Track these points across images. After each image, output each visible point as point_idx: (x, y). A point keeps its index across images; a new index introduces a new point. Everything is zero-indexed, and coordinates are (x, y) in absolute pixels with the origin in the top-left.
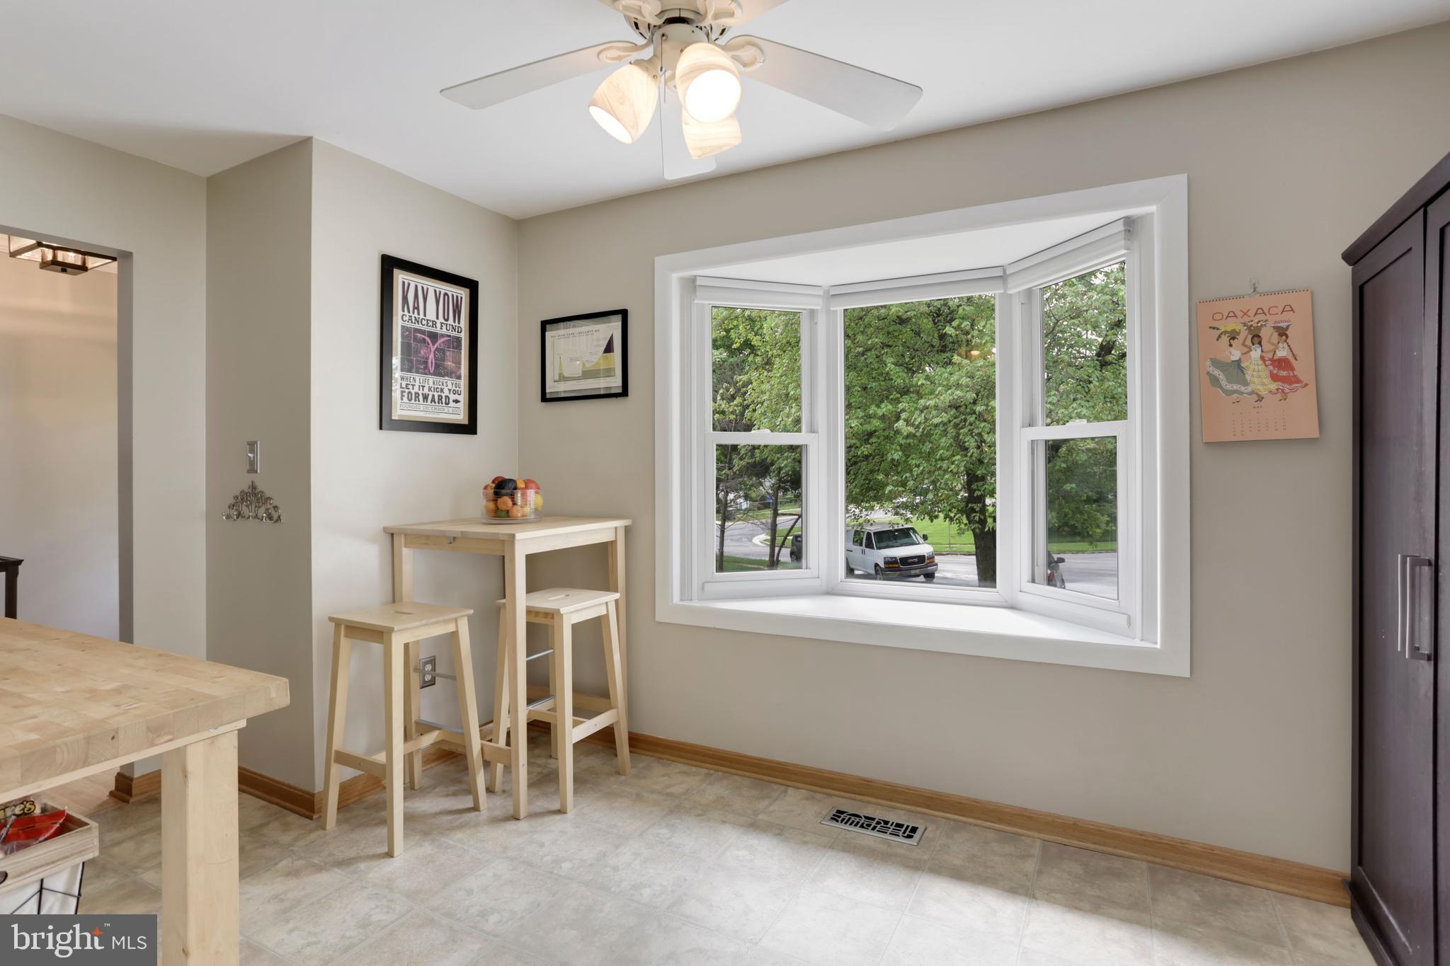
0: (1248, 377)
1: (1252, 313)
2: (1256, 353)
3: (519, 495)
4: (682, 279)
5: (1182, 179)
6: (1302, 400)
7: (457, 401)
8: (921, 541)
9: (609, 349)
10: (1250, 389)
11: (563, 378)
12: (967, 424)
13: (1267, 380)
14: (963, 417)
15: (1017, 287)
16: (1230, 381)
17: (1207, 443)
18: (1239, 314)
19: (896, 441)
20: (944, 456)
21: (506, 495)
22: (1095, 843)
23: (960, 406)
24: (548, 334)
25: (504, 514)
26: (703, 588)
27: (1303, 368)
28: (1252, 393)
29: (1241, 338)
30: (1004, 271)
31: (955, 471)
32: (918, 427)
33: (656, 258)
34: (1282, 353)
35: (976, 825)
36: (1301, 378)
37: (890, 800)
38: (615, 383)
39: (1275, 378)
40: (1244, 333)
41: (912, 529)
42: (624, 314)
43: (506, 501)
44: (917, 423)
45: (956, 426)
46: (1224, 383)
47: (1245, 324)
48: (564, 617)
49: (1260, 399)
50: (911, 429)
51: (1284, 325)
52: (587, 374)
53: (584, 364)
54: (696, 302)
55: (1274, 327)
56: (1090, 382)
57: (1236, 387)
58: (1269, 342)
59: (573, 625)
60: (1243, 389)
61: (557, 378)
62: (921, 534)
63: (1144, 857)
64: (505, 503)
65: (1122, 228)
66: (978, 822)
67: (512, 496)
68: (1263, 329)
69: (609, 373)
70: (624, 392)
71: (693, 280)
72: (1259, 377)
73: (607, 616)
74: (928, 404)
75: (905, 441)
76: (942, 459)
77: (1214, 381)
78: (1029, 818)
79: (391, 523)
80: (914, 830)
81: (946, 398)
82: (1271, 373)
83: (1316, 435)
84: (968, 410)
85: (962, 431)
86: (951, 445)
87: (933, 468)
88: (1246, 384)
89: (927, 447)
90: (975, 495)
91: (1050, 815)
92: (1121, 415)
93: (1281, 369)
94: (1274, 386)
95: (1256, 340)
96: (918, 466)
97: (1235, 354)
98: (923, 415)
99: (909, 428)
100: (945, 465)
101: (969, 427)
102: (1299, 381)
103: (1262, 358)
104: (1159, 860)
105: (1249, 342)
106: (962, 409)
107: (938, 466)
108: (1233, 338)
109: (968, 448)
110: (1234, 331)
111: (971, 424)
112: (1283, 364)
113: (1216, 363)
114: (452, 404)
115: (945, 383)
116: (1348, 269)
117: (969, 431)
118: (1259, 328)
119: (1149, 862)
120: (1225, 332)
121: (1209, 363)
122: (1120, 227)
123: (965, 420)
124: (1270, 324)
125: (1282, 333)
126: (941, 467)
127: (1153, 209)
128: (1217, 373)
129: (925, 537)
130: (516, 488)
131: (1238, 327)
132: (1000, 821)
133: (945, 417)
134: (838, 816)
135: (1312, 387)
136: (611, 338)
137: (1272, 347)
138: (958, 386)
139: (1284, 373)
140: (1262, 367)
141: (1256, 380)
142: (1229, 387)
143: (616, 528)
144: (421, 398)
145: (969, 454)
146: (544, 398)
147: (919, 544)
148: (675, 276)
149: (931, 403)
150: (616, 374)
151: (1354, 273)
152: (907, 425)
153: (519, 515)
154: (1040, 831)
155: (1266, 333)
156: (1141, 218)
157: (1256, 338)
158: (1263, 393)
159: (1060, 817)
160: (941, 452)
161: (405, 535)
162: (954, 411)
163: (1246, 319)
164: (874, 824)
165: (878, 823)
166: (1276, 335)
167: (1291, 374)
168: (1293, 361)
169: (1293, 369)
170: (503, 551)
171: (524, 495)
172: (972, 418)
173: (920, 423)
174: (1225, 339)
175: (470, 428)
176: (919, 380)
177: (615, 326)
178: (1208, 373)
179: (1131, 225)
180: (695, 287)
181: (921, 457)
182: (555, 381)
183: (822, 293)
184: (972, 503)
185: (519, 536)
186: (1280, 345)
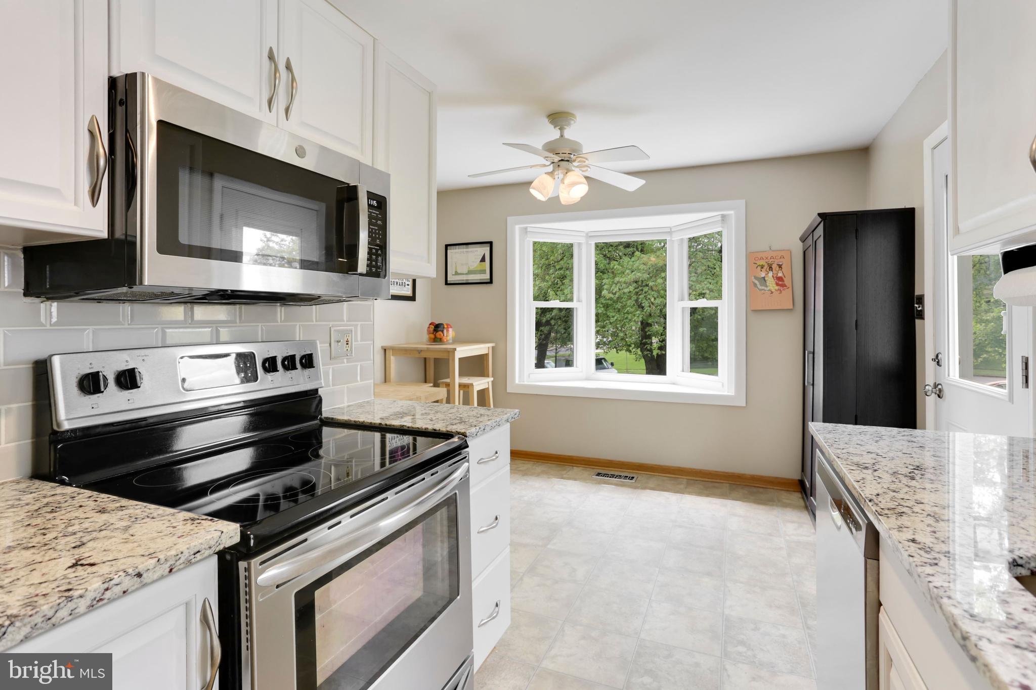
0: (768, 284)
1: (769, 258)
2: (771, 274)
3: (445, 331)
4: (520, 227)
5: (743, 202)
6: (787, 293)
7: (408, 285)
8: (610, 366)
9: (483, 260)
10: (768, 288)
11: (457, 273)
12: (644, 292)
13: (775, 285)
14: (641, 288)
15: (676, 237)
16: (761, 285)
17: (752, 310)
18: (765, 258)
19: (600, 302)
20: (630, 311)
21: (440, 331)
22: (708, 478)
23: (639, 281)
24: (448, 251)
25: (439, 340)
26: (529, 376)
27: (787, 281)
28: (769, 290)
29: (765, 268)
30: (671, 229)
31: (637, 320)
32: (615, 294)
33: (508, 218)
34: (780, 275)
35: (659, 476)
36: (787, 285)
37: (621, 468)
38: (487, 276)
39: (777, 284)
40: (766, 266)
41: (604, 359)
42: (491, 243)
43: (439, 334)
44: (614, 292)
45: (637, 293)
46: (759, 286)
47: (767, 263)
48: (474, 387)
49: (772, 293)
50: (611, 295)
51: (781, 263)
52: (470, 272)
53: (469, 267)
54: (528, 239)
55: (778, 264)
56: (715, 269)
57: (763, 288)
58: (775, 270)
59: (478, 391)
60: (766, 288)
61: (454, 273)
62: (610, 362)
63: (728, 482)
64: (440, 335)
65: (720, 219)
66: (660, 474)
67: (443, 331)
68: (773, 265)
69: (483, 272)
70: (491, 282)
71: (526, 228)
72: (772, 284)
73: (488, 388)
74: (621, 280)
75: (605, 302)
76: (628, 313)
77: (755, 285)
78: (682, 470)
79: (386, 344)
80: (633, 478)
81: (632, 277)
82: (776, 282)
83: (792, 307)
84: (644, 284)
85: (640, 296)
86: (634, 305)
87: (623, 318)
88: (767, 287)
89: (619, 306)
90: (647, 334)
91: (690, 469)
92: (719, 296)
93: (780, 281)
94: (777, 288)
95: (771, 269)
96: (613, 317)
97: (763, 274)
98: (618, 287)
99: (610, 294)
100: (630, 316)
101: (645, 294)
102: (786, 286)
103: (773, 276)
104: (733, 483)
105: (768, 270)
106: (640, 283)
107: (626, 317)
108: (762, 268)
109: (643, 307)
110: (762, 265)
111: (645, 293)
112: (780, 279)
113: (756, 278)
114: (407, 286)
115: (630, 267)
116: (802, 244)
117: (645, 296)
118: (772, 264)
119: (729, 483)
120: (759, 265)
121: (753, 278)
122: (719, 218)
123: (642, 290)
124: (776, 263)
125: (780, 266)
126: (627, 318)
127: (732, 212)
128: (756, 282)
129: (612, 364)
130: (444, 328)
131: (764, 263)
132: (669, 473)
133: (631, 288)
134: (598, 474)
135: (791, 288)
136: (484, 254)
137: (776, 272)
138: (638, 270)
139: (780, 283)
140: (773, 280)
141: (771, 285)
142: (761, 288)
143: (489, 348)
144: (395, 283)
145: (645, 311)
146: (447, 283)
147: (608, 368)
148: (517, 227)
149: (623, 280)
150: (487, 272)
151: (803, 246)
152: (609, 293)
153: (445, 340)
154: (686, 476)
155: (774, 266)
156: (728, 215)
157: (771, 268)
158: (773, 290)
159: (694, 469)
160: (628, 308)
161: (393, 350)
162: (635, 284)
163: (767, 260)
164: (615, 476)
165: (617, 476)
166: (778, 267)
167: (783, 283)
168: (784, 278)
169: (784, 281)
170: (449, 356)
171: (448, 331)
172: (646, 289)
173: (616, 292)
174: (759, 268)
175: (412, 298)
176: (615, 265)
177: (486, 250)
178: (753, 282)
179: (723, 217)
180: (527, 232)
181: (615, 312)
182: (453, 275)
183: (585, 235)
184: (646, 339)
185: (457, 349)
186: (779, 272)
